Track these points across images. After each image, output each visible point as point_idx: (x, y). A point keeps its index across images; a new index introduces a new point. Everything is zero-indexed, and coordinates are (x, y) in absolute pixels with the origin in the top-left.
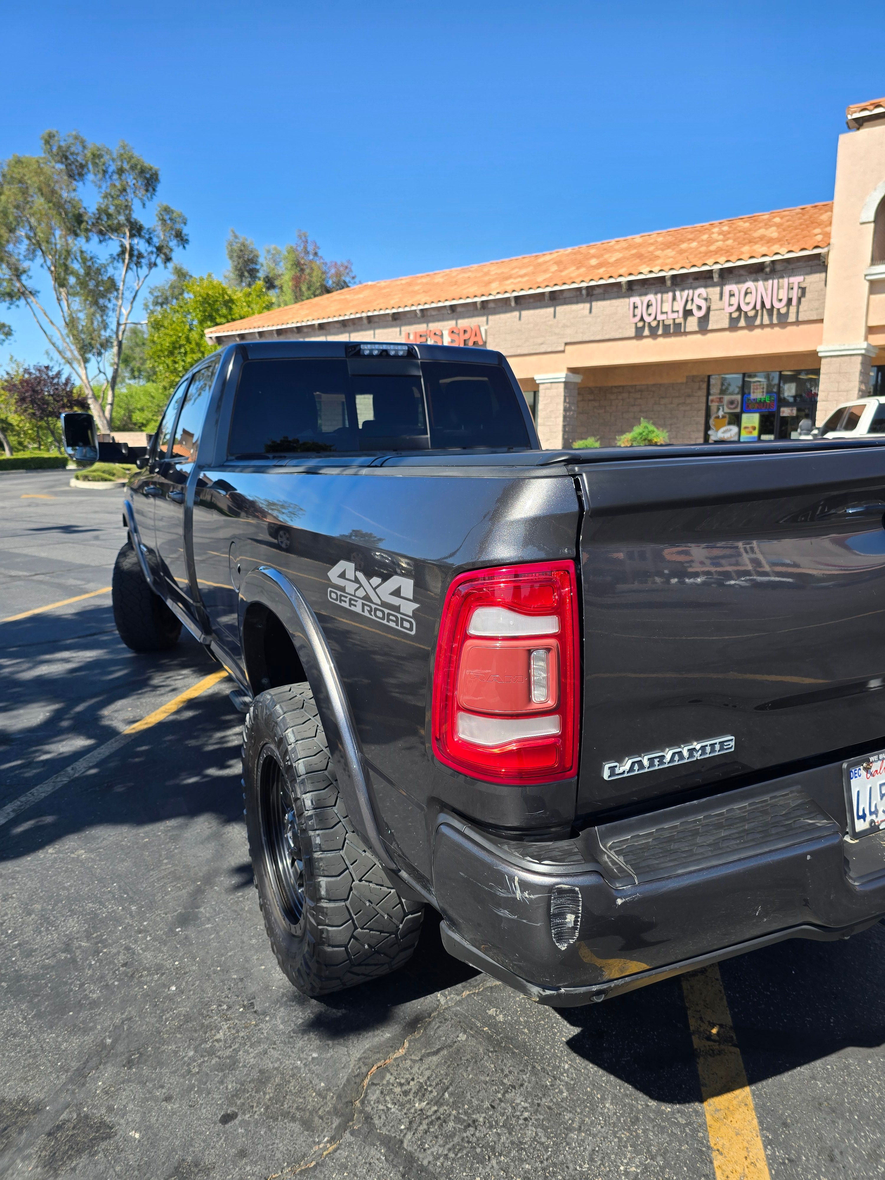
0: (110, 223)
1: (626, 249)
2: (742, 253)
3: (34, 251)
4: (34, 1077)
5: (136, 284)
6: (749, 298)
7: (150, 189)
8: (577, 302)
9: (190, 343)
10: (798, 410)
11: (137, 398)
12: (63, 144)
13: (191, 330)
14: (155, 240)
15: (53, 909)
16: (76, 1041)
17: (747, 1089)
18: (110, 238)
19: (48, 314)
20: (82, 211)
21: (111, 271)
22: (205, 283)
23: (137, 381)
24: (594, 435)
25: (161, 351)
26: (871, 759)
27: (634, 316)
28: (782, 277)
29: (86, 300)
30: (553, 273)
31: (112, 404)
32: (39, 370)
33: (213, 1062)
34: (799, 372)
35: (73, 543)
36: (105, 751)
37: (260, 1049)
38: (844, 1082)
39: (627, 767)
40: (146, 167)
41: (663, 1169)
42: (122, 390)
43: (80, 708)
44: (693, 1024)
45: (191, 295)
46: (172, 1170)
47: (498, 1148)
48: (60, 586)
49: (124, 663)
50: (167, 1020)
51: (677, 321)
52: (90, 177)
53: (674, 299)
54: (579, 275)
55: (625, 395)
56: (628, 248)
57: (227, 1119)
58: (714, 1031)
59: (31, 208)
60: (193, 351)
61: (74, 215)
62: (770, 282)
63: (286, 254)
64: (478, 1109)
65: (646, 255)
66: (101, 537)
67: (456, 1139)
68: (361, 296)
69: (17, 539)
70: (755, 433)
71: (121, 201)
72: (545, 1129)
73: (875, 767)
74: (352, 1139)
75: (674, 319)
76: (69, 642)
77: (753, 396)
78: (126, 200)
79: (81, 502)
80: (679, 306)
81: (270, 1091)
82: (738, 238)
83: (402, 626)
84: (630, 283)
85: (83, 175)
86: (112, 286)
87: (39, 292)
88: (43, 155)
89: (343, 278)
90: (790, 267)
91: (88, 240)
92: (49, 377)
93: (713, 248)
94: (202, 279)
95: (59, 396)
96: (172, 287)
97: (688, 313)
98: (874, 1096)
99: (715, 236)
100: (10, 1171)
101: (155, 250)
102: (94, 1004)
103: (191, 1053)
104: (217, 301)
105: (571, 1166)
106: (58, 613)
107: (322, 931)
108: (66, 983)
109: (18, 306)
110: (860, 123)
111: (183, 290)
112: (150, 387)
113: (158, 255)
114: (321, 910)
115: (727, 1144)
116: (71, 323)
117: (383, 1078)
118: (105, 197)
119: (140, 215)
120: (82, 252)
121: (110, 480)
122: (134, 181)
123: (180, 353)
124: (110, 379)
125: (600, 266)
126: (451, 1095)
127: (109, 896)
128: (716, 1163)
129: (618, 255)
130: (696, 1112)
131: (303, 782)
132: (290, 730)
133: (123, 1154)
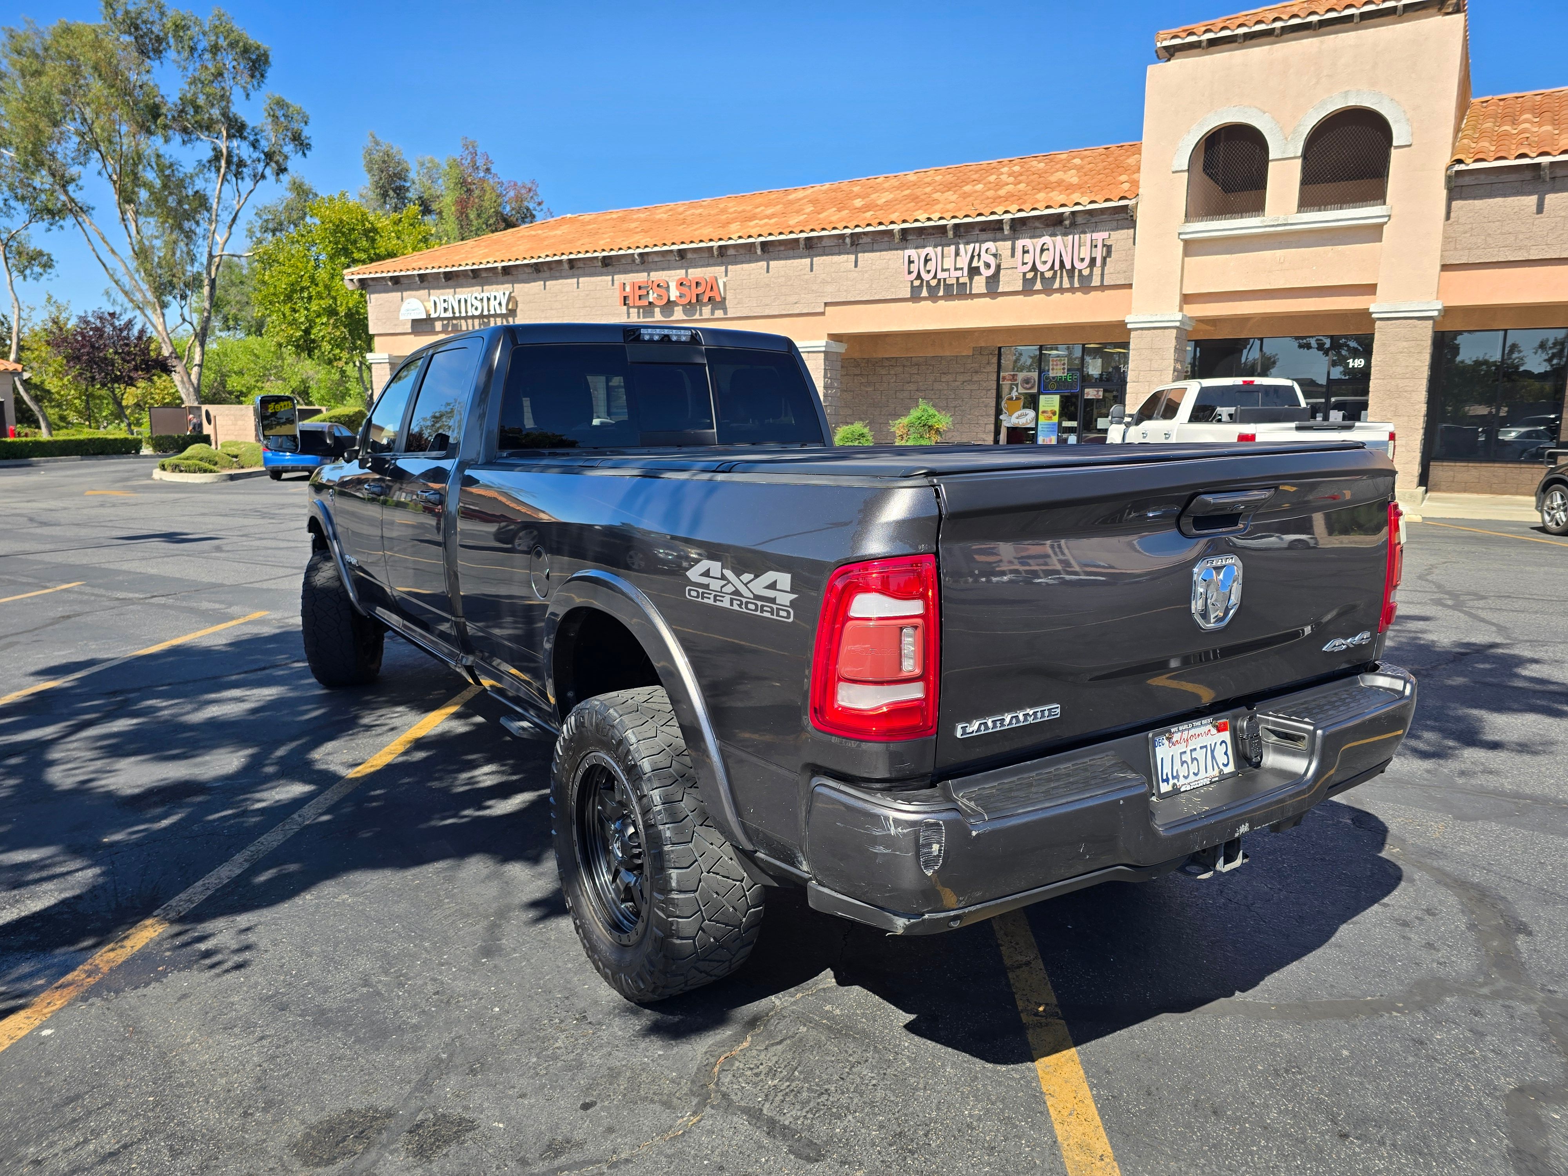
0: (198, 118)
1: (898, 188)
2: (1038, 201)
3: (87, 152)
4: (375, 1090)
5: (235, 202)
6: (1047, 256)
7: (257, 74)
8: (839, 254)
9: (317, 285)
10: (1105, 391)
11: (233, 357)
12: (132, 8)
13: (317, 267)
14: (263, 143)
15: (335, 951)
16: (408, 1059)
17: (1074, 1050)
18: (198, 138)
19: (108, 239)
20: (158, 100)
21: (199, 184)
22: (338, 204)
23: (231, 333)
24: (861, 419)
25: (274, 294)
26: (1173, 730)
27: (910, 273)
28: (1085, 233)
29: (163, 223)
30: (808, 214)
31: (200, 366)
32: (101, 318)
33: (559, 1064)
34: (1105, 345)
35: (188, 555)
36: (331, 796)
37: (605, 1051)
38: (1159, 1039)
39: (976, 727)
40: (251, 46)
41: (1002, 1111)
42: (212, 346)
43: (281, 752)
44: (1020, 1005)
45: (317, 221)
46: (545, 1148)
47: (852, 1108)
48: (192, 610)
49: (319, 701)
50: (499, 1035)
51: (961, 281)
52: (171, 54)
53: (957, 254)
54: (841, 220)
55: (899, 369)
56: (900, 188)
57: (586, 1107)
58: (1041, 1009)
59: (85, 95)
60: (320, 296)
61: (147, 106)
62: (1071, 237)
63: (447, 168)
64: (829, 1082)
65: (923, 197)
66: (225, 548)
67: (812, 1105)
68: (559, 232)
69: (106, 550)
70: (1056, 419)
71: (215, 88)
72: (893, 1091)
73: (1176, 737)
74: (713, 1112)
75: (958, 278)
76: (234, 678)
77: (1052, 374)
78: (223, 88)
79: (175, 501)
80: (963, 262)
81: (623, 1084)
82: (1032, 181)
83: (778, 615)
84: (904, 231)
85: (161, 52)
86: (202, 201)
87: (93, 209)
88: (103, 22)
89: (526, 204)
90: (1093, 220)
91: (167, 140)
92: (114, 328)
93: (1002, 192)
94: (331, 200)
95: (129, 353)
96: (289, 209)
97: (974, 271)
98: (1185, 1048)
99: (1004, 177)
100: (381, 1163)
101: (263, 156)
102: (416, 1028)
103: (535, 1060)
104: (354, 229)
105: (921, 1115)
106: (206, 643)
107: (672, 923)
108: (378, 1013)
109: (62, 227)
110: (1171, 52)
111: (305, 214)
112: (253, 341)
113: (267, 164)
114: (672, 902)
115: (1058, 1090)
116: (142, 254)
117: (732, 1065)
118: (193, 82)
119: (240, 109)
120: (158, 156)
121: (211, 471)
122: (235, 63)
123: (303, 298)
124: (198, 329)
125: (866, 208)
126: (800, 1073)
127: (394, 935)
128: (1048, 1103)
129: (887, 196)
130: (1029, 1069)
131: (649, 780)
132: (629, 731)
133: (492, 1141)
